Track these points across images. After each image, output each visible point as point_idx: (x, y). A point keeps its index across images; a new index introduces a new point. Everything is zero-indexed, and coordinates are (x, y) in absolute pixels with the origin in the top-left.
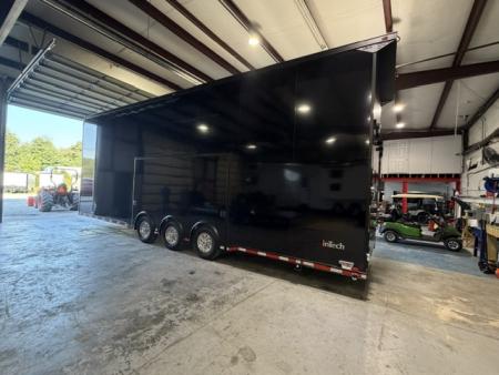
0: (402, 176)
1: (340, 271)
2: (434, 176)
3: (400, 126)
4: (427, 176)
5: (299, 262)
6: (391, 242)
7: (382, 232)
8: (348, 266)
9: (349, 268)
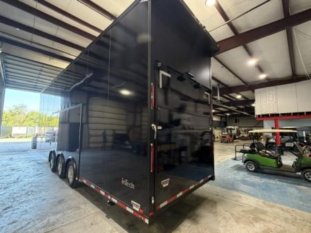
0: (273, 115)
1: (132, 211)
2: (302, 114)
3: (262, 77)
4: (295, 114)
5: (109, 197)
6: (251, 171)
7: (245, 162)
8: (137, 207)
9: (137, 209)
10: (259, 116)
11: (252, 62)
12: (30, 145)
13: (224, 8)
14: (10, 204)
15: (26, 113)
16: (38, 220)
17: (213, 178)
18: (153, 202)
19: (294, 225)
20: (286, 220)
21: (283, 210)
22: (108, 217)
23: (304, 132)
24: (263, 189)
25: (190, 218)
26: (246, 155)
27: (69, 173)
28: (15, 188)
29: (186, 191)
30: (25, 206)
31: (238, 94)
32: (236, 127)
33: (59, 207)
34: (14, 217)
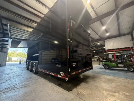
1: (60, 76)
3: (108, 34)
4: (121, 48)
5: (50, 73)
6: (106, 69)
7: (103, 66)
8: (62, 74)
9: (63, 75)
10: (107, 50)
11: (104, 28)
12: (19, 63)
13: (93, 5)
14: (9, 79)
15: (18, 53)
16: (20, 83)
17: (92, 69)
18: (69, 70)
19: (129, 84)
20: (125, 82)
21: (122, 79)
22: (50, 82)
23: (125, 55)
24: (113, 74)
25: (84, 82)
26: (104, 63)
27: (34, 68)
28: (12, 75)
29: (82, 70)
30: (15, 80)
31: (98, 43)
32: (98, 56)
33: (29, 80)
34: (10, 83)
